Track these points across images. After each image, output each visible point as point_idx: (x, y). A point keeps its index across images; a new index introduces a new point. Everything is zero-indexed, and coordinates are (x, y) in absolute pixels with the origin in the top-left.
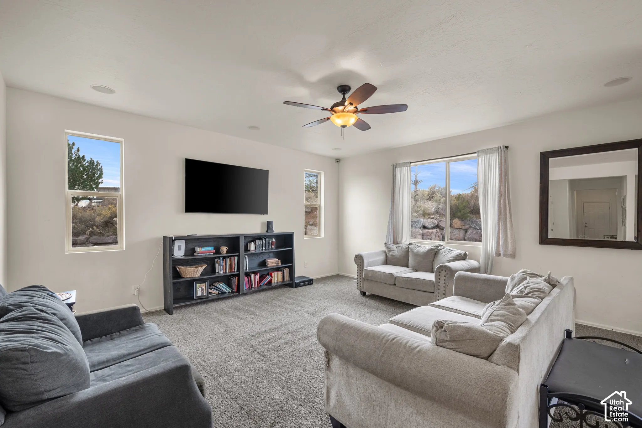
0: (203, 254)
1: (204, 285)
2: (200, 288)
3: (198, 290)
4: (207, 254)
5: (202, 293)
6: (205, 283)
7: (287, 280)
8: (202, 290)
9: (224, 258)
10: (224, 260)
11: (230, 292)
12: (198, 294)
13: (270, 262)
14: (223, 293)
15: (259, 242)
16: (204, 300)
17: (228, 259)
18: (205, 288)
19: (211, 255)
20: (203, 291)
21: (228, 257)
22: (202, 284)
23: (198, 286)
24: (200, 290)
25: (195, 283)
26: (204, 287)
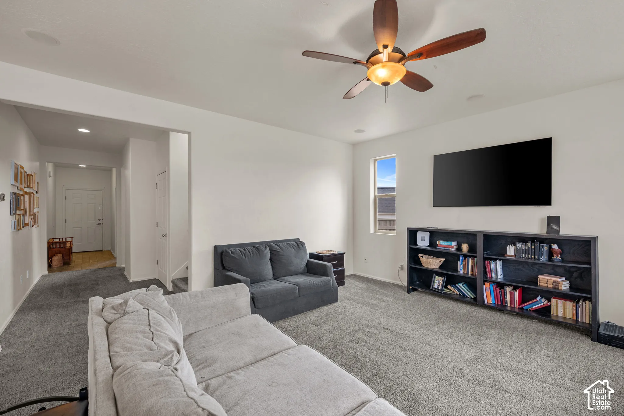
0: (441, 248)
1: (441, 279)
2: (438, 281)
3: (436, 281)
4: (446, 248)
5: (438, 286)
6: (443, 277)
7: (584, 321)
8: (439, 283)
9: (465, 256)
10: (466, 259)
11: (472, 298)
12: (435, 286)
13: (541, 279)
14: (464, 296)
15: (522, 246)
16: (438, 294)
17: (470, 259)
18: (441, 283)
19: (450, 250)
20: (440, 285)
21: (470, 257)
22: (440, 278)
23: (437, 278)
24: (438, 282)
25: (434, 274)
26: (441, 281)
